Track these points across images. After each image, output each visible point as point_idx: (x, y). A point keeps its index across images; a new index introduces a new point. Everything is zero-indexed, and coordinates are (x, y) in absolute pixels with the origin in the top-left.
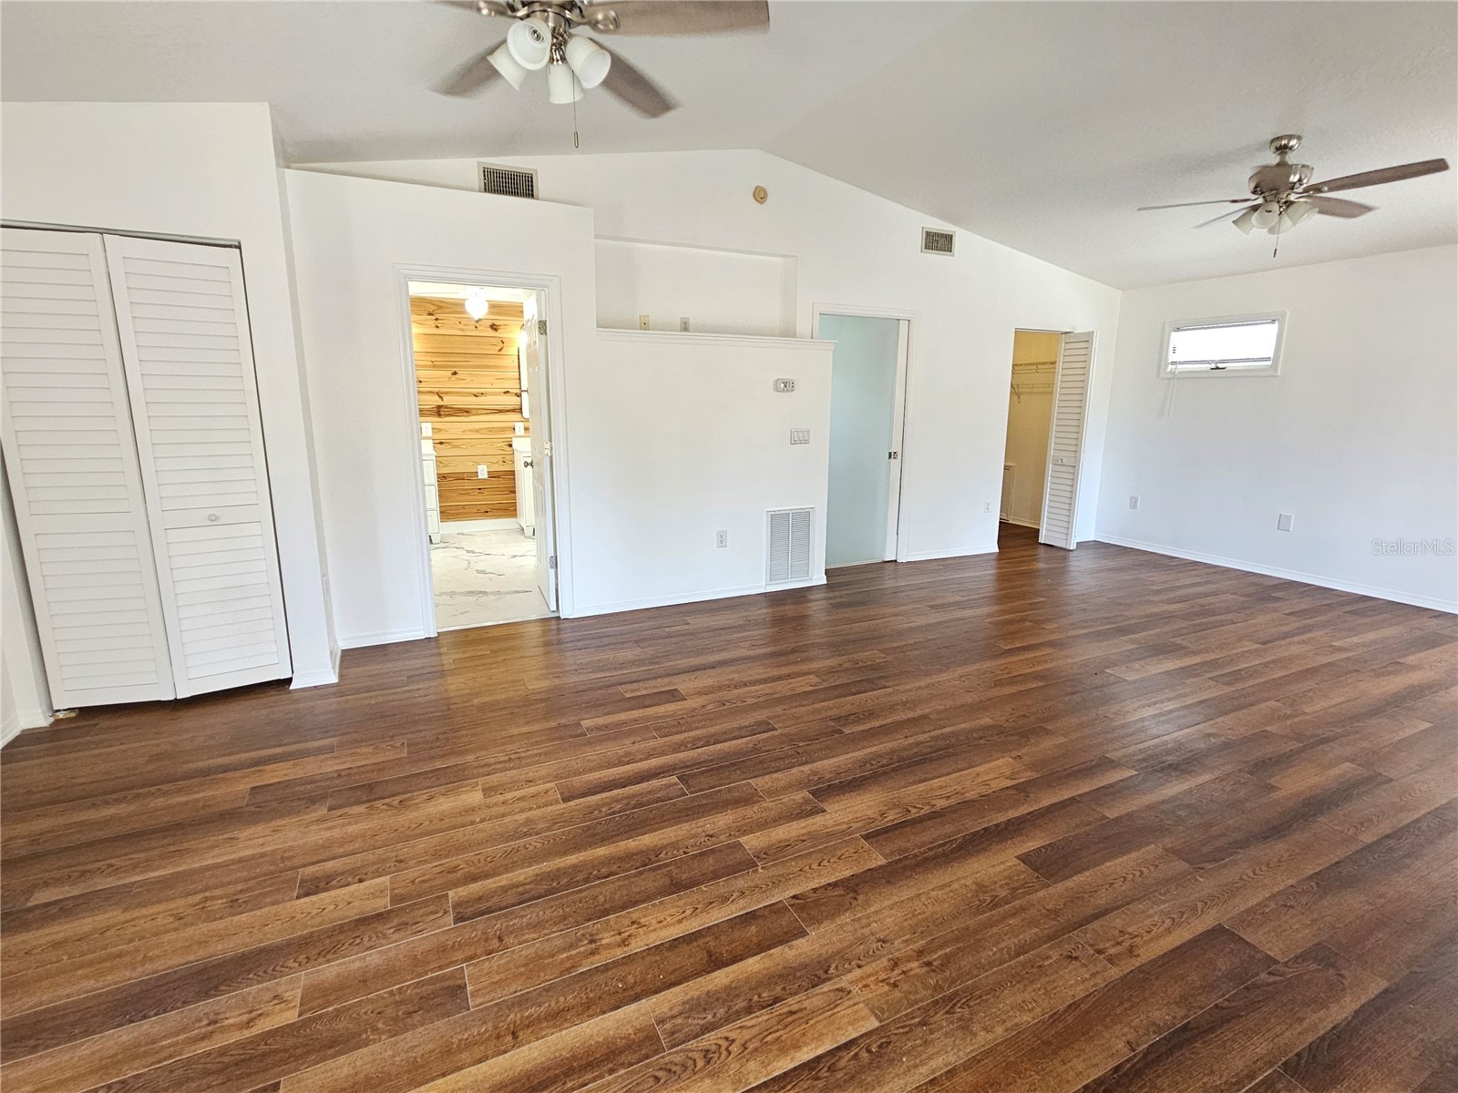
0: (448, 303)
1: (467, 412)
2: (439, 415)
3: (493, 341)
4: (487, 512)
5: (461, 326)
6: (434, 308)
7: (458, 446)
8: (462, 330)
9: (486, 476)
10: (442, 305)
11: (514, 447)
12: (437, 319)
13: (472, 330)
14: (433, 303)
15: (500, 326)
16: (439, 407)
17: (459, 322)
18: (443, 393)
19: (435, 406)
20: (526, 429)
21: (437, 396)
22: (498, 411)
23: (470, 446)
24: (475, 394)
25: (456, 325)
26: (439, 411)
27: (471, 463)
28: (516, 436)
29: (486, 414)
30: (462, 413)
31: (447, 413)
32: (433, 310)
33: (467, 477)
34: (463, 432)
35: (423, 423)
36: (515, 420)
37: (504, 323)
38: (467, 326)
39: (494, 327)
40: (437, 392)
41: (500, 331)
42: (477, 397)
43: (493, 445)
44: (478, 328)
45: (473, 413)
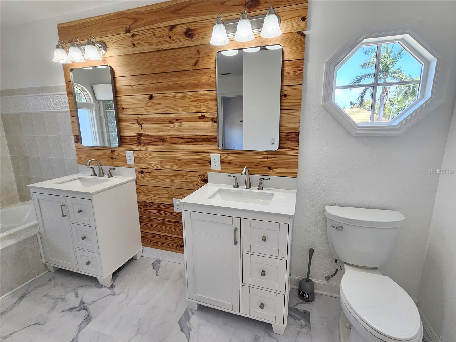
0: (143, 13)
1: (162, 140)
2: (140, 144)
3: (188, 52)
4: (182, 246)
5: (156, 40)
6: (130, 22)
7: (155, 177)
8: (157, 44)
10: (136, 16)
12: (133, 36)
13: (165, 42)
14: (129, 16)
15: (195, 30)
16: (140, 135)
17: (153, 34)
18: (141, 120)
19: (135, 134)
20: (222, 162)
21: (137, 123)
22: (192, 140)
23: (167, 178)
24: (170, 120)
25: (150, 39)
26: (139, 139)
27: (167, 195)
28: (212, 171)
29: (181, 143)
30: (158, 141)
31: (146, 142)
32: (129, 25)
33: (164, 209)
34: (160, 162)
35: (126, 151)
36: (212, 151)
37: (200, 26)
38: (161, 38)
39: (189, 34)
40: (137, 119)
41: (195, 37)
42: (172, 123)
43: (187, 179)
44: (172, 39)
45: (168, 142)
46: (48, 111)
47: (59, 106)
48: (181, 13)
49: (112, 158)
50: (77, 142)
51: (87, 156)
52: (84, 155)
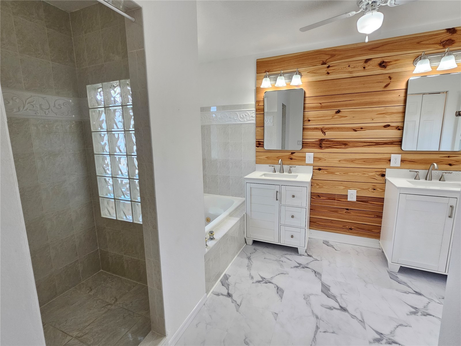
0: (341, 50)
1: (345, 144)
2: (321, 147)
3: (380, 78)
4: (351, 229)
5: (350, 69)
6: (327, 57)
7: (333, 173)
8: (351, 72)
9: (354, 199)
10: (334, 53)
11: (387, 177)
12: (329, 67)
13: (359, 71)
14: (327, 53)
15: (389, 62)
16: (321, 140)
17: (348, 66)
18: (326, 129)
19: (318, 140)
20: (402, 161)
21: (321, 131)
22: (374, 144)
23: (344, 173)
24: (355, 129)
25: (345, 69)
26: (321, 144)
27: (342, 188)
28: (391, 167)
29: (363, 146)
30: (340, 145)
31: (327, 146)
32: (326, 59)
33: (337, 198)
34: (339, 161)
35: (306, 153)
36: (393, 152)
37: (395, 59)
38: (355, 68)
39: (383, 65)
40: (321, 129)
41: (388, 68)
42: (356, 131)
43: (365, 174)
44: (366, 69)
45: (350, 145)
46: (233, 123)
47: (245, 120)
48: (377, 50)
49: (291, 159)
50: (258, 147)
51: (266, 157)
52: (263, 156)
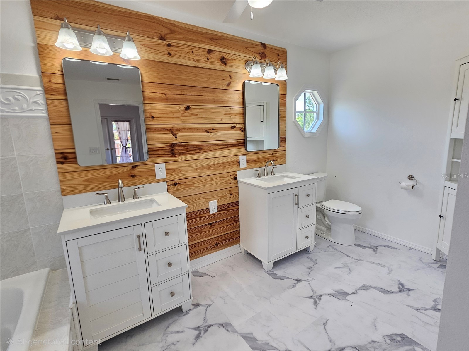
0: (181, 28)
1: (199, 148)
2: (173, 154)
3: (222, 74)
4: (216, 244)
5: (194, 56)
6: (166, 31)
7: (191, 186)
9: (216, 211)
10: (173, 28)
11: (239, 179)
12: (169, 45)
13: (203, 62)
14: (165, 25)
15: (228, 60)
16: (173, 145)
17: (191, 51)
18: (176, 130)
19: (168, 145)
20: (247, 161)
21: (171, 133)
22: (226, 146)
23: (203, 184)
24: (207, 130)
25: (188, 54)
26: (173, 150)
27: (203, 201)
28: (241, 169)
29: (216, 150)
30: (195, 150)
31: (181, 152)
32: (164, 33)
33: (199, 215)
34: (196, 170)
35: (155, 165)
36: (240, 154)
37: (232, 58)
38: (199, 57)
39: (223, 60)
40: (171, 129)
41: (228, 65)
42: (208, 132)
43: (222, 180)
44: (209, 60)
45: (205, 150)
47: (17, 108)
48: (217, 43)
49: (133, 176)
50: (62, 163)
51: (85, 181)
52: (79, 179)
